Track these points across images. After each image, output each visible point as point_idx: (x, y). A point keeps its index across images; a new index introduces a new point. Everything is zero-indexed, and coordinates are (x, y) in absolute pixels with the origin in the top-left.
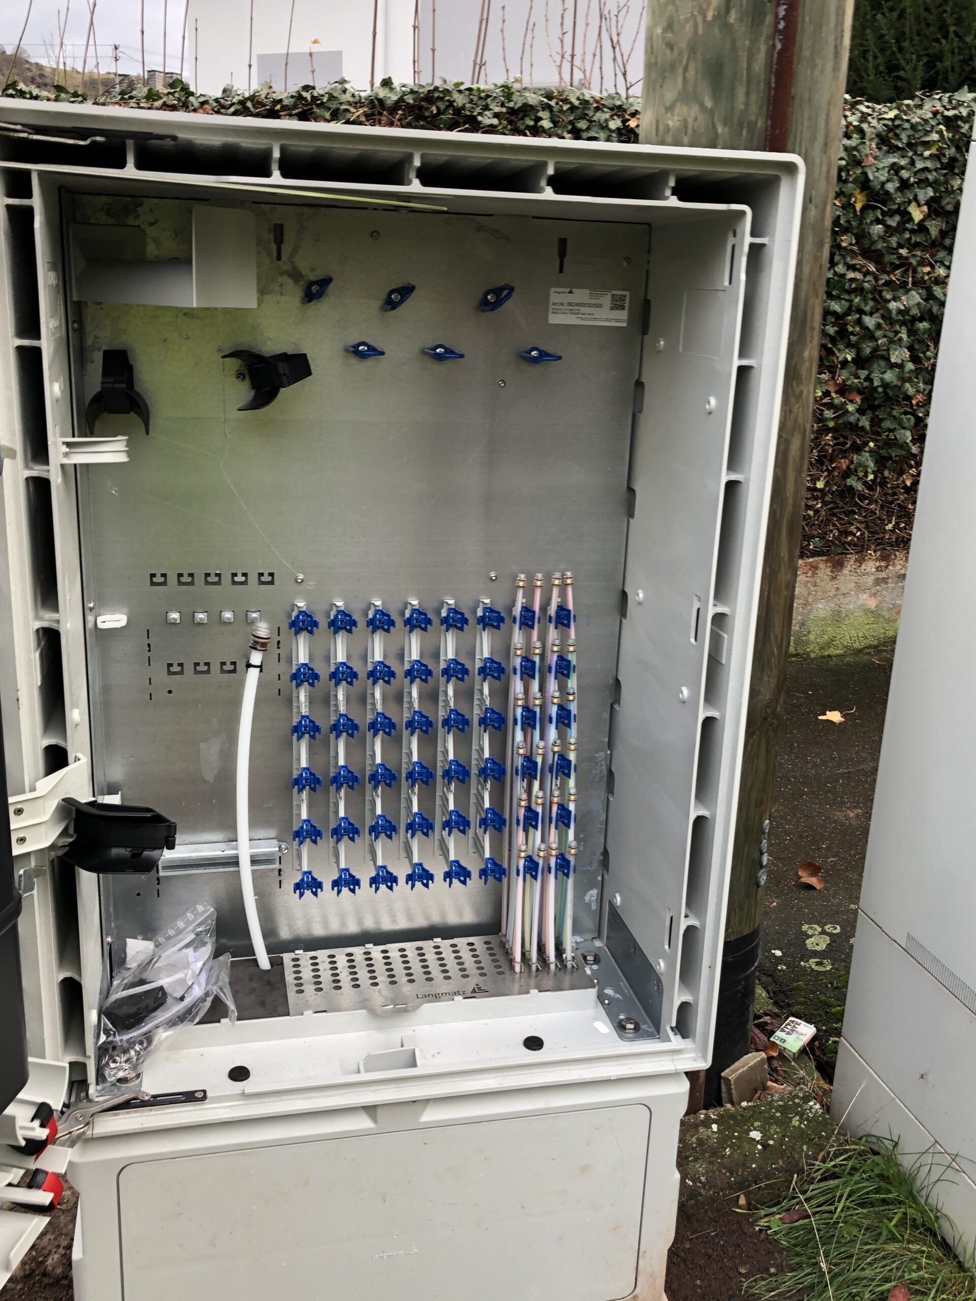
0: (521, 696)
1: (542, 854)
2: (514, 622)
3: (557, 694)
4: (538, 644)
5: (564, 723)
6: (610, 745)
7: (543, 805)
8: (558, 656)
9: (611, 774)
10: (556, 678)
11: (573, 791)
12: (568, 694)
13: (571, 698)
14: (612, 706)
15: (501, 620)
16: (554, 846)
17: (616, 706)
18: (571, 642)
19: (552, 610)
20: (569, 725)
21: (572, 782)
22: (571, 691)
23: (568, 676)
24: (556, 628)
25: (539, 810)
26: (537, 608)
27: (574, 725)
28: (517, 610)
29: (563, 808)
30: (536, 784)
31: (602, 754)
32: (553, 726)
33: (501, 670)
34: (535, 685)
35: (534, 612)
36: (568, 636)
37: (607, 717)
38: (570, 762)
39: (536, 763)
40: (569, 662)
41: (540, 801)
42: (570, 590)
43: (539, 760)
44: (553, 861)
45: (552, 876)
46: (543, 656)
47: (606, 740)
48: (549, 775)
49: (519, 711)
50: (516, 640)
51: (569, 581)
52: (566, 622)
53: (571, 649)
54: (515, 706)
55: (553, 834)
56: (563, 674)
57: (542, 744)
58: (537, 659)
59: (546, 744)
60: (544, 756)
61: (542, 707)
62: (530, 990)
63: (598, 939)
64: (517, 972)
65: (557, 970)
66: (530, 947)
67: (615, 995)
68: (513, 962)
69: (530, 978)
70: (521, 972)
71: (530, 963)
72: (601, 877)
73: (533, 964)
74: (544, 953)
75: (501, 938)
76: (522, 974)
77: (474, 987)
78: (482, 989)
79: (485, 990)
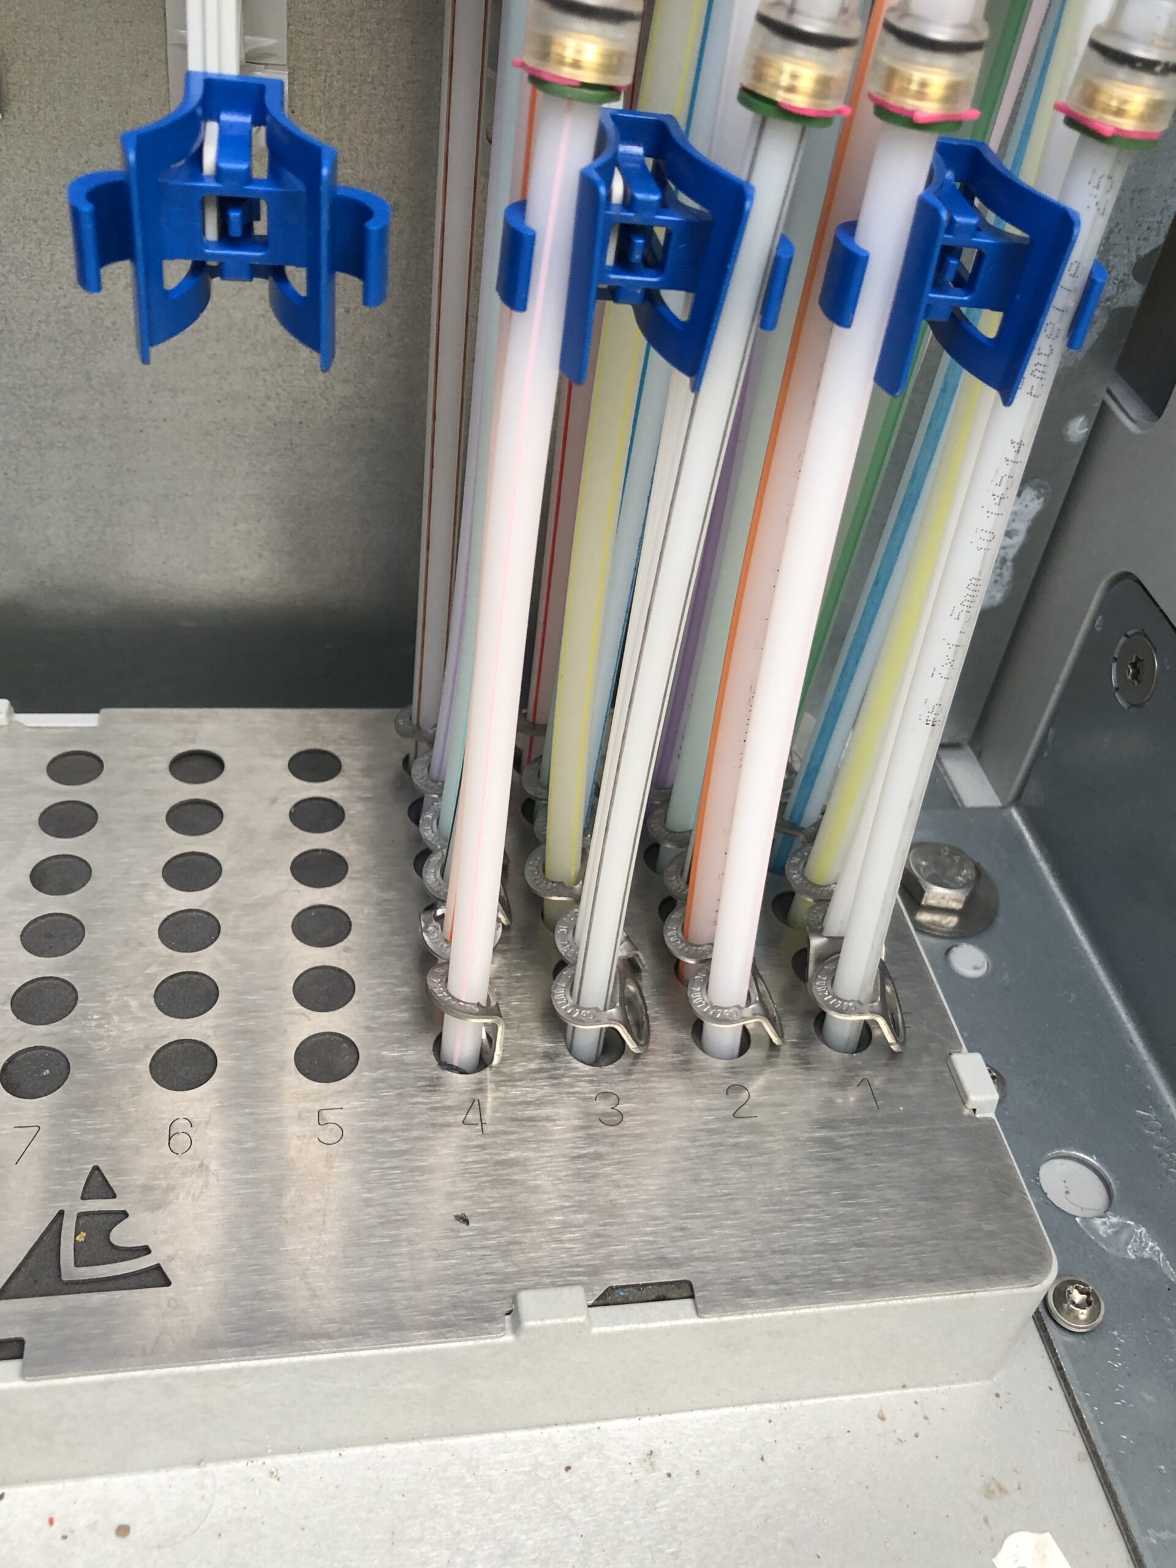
45: (852, 358)
62: (527, 1300)
63: (968, 750)
64: (456, 1063)
65: (751, 1053)
66: (581, 876)
67: (1124, 1236)
68: (434, 983)
69: (548, 1119)
70: (483, 1061)
71: (561, 998)
72: (1088, 417)
73: (580, 1021)
74: (675, 915)
75: (409, 744)
76: (487, 1073)
77: (61, 1213)
78: (121, 1236)
79: (146, 1250)
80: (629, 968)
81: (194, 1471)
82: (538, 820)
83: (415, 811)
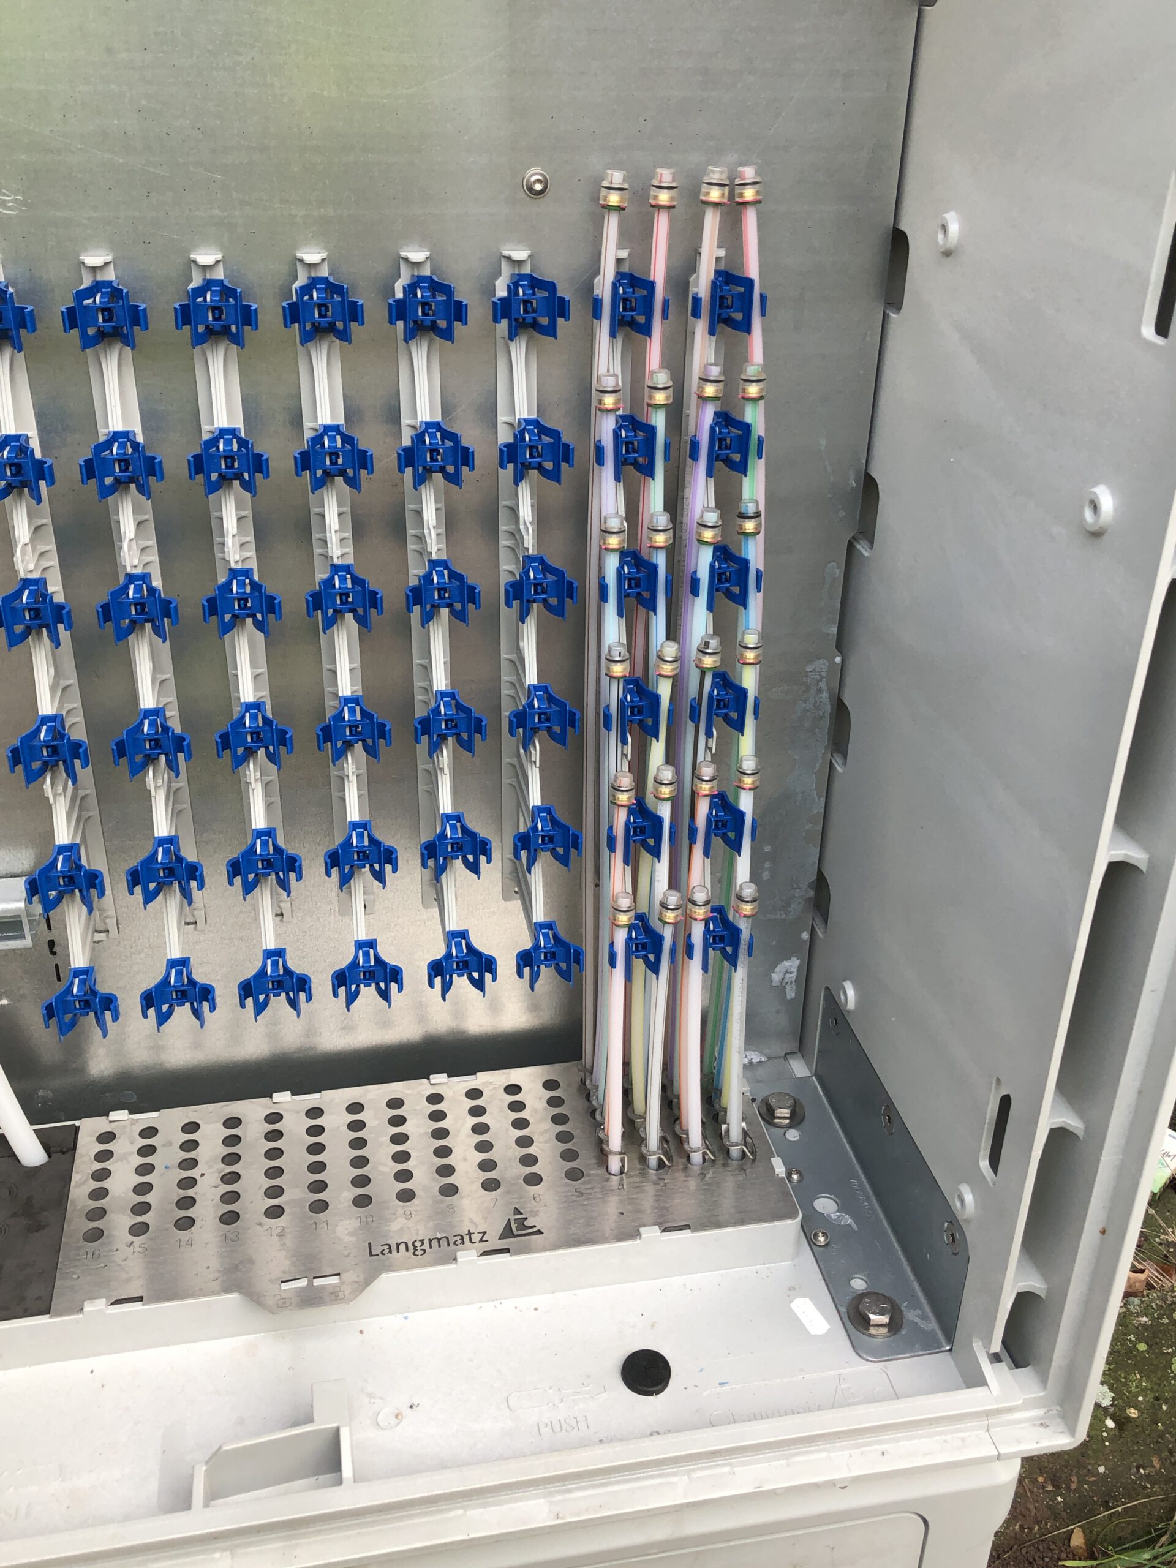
0: (614, 524)
1: (670, 916)
2: (597, 314)
3: (712, 518)
4: (662, 378)
5: (729, 594)
6: (841, 644)
7: (675, 801)
8: (717, 414)
9: (840, 712)
10: (710, 473)
11: (749, 765)
12: (744, 517)
13: (749, 526)
14: (851, 546)
15: (561, 308)
16: (700, 896)
17: (862, 548)
18: (752, 371)
19: (702, 283)
20: (742, 600)
21: (747, 743)
22: (751, 509)
23: (742, 468)
24: (712, 332)
25: (665, 811)
26: (659, 274)
27: (756, 600)
28: (604, 284)
29: (723, 803)
30: (657, 750)
31: (821, 664)
32: (701, 602)
33: (563, 453)
34: (656, 492)
35: (650, 286)
36: (746, 358)
37: (839, 573)
38: (744, 692)
39: (657, 698)
40: (747, 428)
41: (666, 791)
42: (751, 219)
43: (664, 690)
44: (697, 932)
45: (695, 965)
46: (676, 411)
47: (834, 630)
48: (691, 726)
49: (612, 563)
50: (603, 370)
51: (749, 194)
52: (738, 316)
53: (753, 390)
54: (604, 550)
55: (699, 871)
56: (728, 462)
57: (671, 650)
58: (659, 420)
59: (682, 650)
60: (677, 682)
61: (674, 551)
62: (642, 1230)
63: (799, 1055)
64: (613, 1173)
65: (705, 1164)
66: (645, 1113)
67: (841, 1218)
68: (605, 1147)
69: (643, 1186)
70: (622, 1172)
71: (644, 1150)
72: (808, 932)
73: (650, 1155)
74: (677, 1122)
75: (582, 1074)
76: (624, 1175)
77: (509, 1220)
78: (526, 1223)
79: (535, 1226)
80: (663, 1139)
81: (552, 1295)
82: (630, 1096)
83: (588, 1097)
